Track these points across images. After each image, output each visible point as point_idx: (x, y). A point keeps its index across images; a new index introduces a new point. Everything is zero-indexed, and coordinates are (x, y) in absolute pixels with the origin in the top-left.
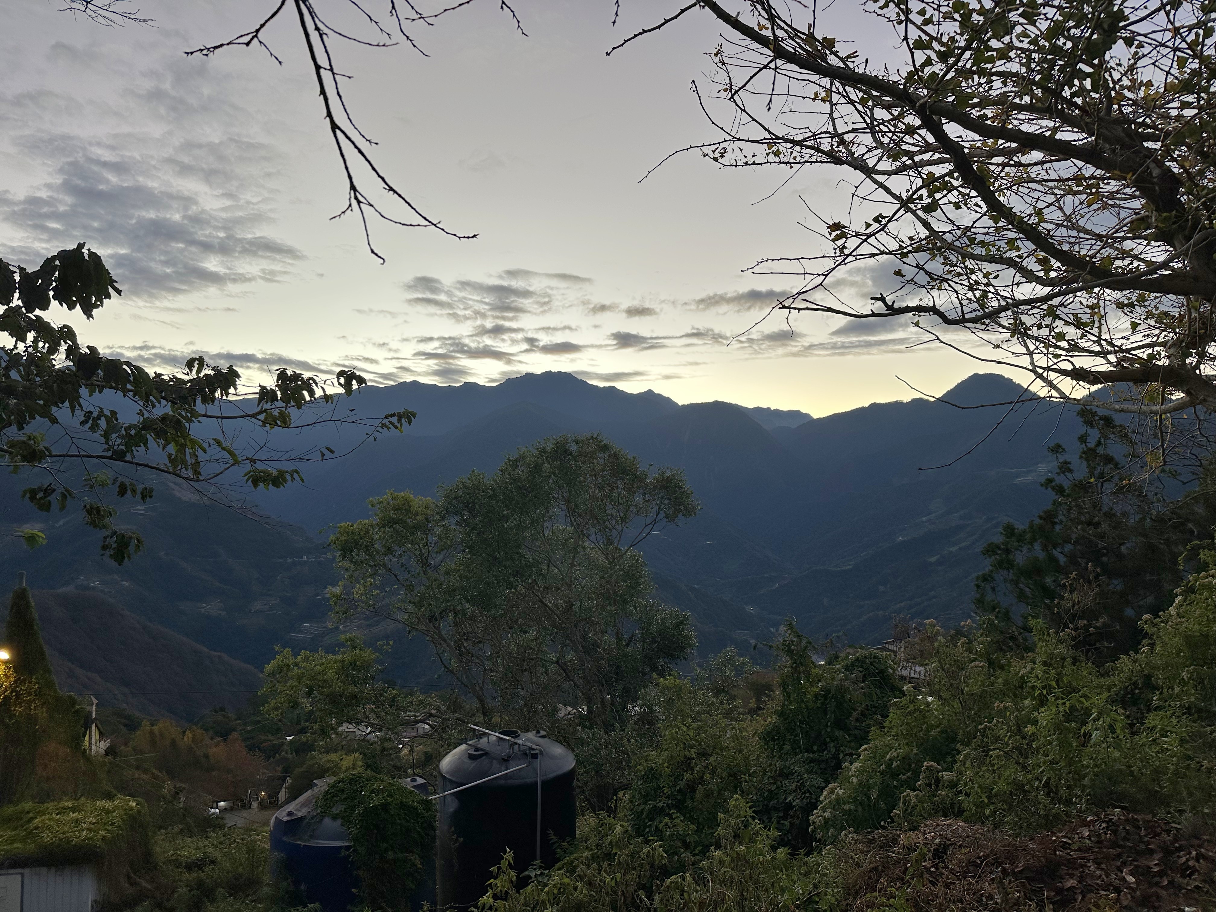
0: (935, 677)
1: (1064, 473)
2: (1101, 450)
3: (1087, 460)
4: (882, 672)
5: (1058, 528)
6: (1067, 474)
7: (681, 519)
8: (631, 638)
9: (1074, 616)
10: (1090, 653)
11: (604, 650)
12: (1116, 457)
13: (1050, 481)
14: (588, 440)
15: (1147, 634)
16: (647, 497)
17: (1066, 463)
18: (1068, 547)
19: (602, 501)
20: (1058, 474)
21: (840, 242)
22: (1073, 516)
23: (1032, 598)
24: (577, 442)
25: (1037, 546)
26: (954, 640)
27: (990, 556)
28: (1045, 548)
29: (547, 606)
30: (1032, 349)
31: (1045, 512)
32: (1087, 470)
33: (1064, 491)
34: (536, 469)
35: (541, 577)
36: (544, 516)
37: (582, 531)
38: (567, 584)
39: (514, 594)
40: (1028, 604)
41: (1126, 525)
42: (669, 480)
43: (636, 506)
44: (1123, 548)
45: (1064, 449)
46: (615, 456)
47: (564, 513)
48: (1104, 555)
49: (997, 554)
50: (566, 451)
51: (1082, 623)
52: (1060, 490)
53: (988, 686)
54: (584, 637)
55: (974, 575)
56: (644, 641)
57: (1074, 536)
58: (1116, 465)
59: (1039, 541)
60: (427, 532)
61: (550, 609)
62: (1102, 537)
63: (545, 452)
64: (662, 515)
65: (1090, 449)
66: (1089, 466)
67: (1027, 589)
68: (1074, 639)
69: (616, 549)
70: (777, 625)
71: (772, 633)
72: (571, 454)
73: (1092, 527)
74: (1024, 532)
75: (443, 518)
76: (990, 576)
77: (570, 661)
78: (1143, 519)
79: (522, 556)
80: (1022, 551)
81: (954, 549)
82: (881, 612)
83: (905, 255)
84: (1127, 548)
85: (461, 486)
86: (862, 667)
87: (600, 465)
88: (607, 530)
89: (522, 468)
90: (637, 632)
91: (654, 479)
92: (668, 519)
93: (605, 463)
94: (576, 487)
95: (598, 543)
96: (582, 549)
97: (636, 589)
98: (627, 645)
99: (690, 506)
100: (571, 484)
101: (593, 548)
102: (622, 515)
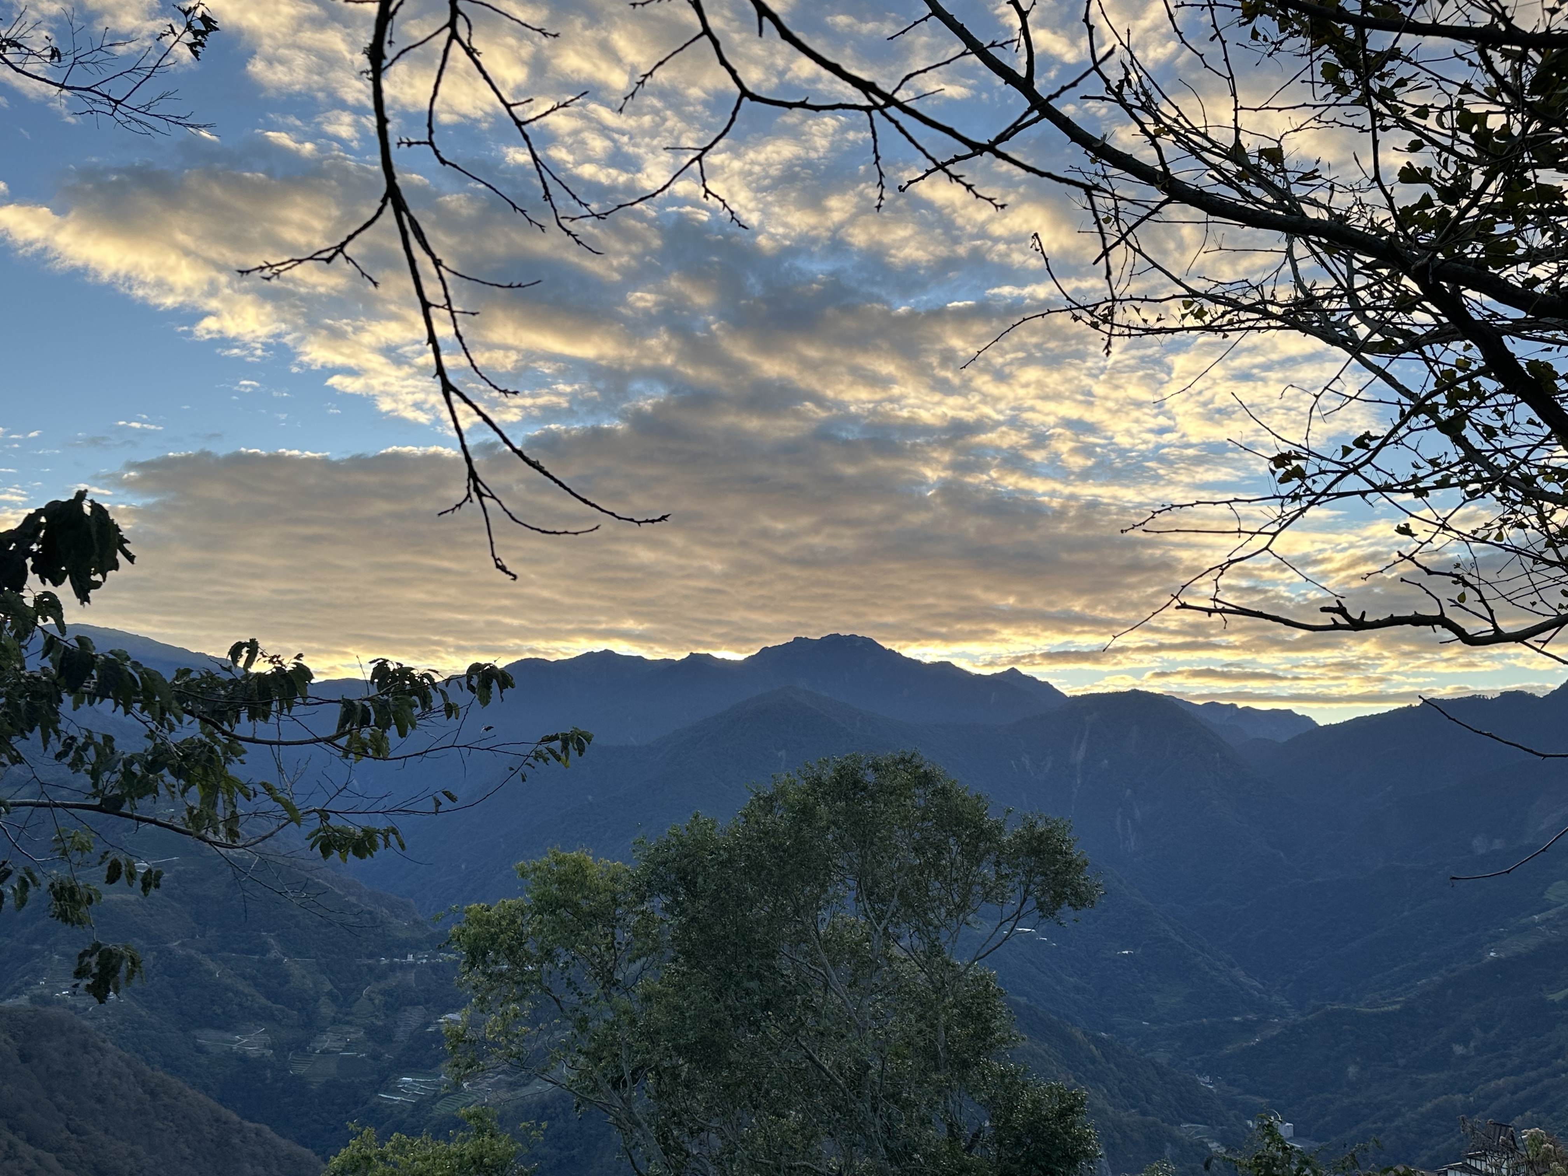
7: (1066, 911)
8: (976, 1136)
11: (924, 1156)
14: (896, 764)
16: (1005, 870)
19: (921, 874)
24: (876, 768)
29: (824, 1070)
34: (805, 813)
35: (811, 1013)
36: (818, 898)
37: (886, 929)
38: (857, 1027)
39: (762, 1042)
42: (1042, 839)
43: (983, 885)
46: (944, 792)
47: (854, 895)
50: (856, 783)
54: (889, 1130)
56: (1001, 1143)
60: (612, 923)
61: (828, 1075)
63: (820, 784)
64: (1031, 904)
69: (948, 964)
72: (864, 789)
75: (642, 899)
79: (777, 972)
85: (674, 841)
87: (918, 809)
88: (930, 928)
89: (781, 812)
90: (987, 1124)
91: (1016, 837)
92: (1041, 910)
93: (927, 806)
94: (875, 848)
95: (915, 953)
96: (886, 962)
97: (984, 1040)
98: (969, 1148)
99: (1083, 888)
100: (865, 842)
101: (906, 960)
102: (957, 900)
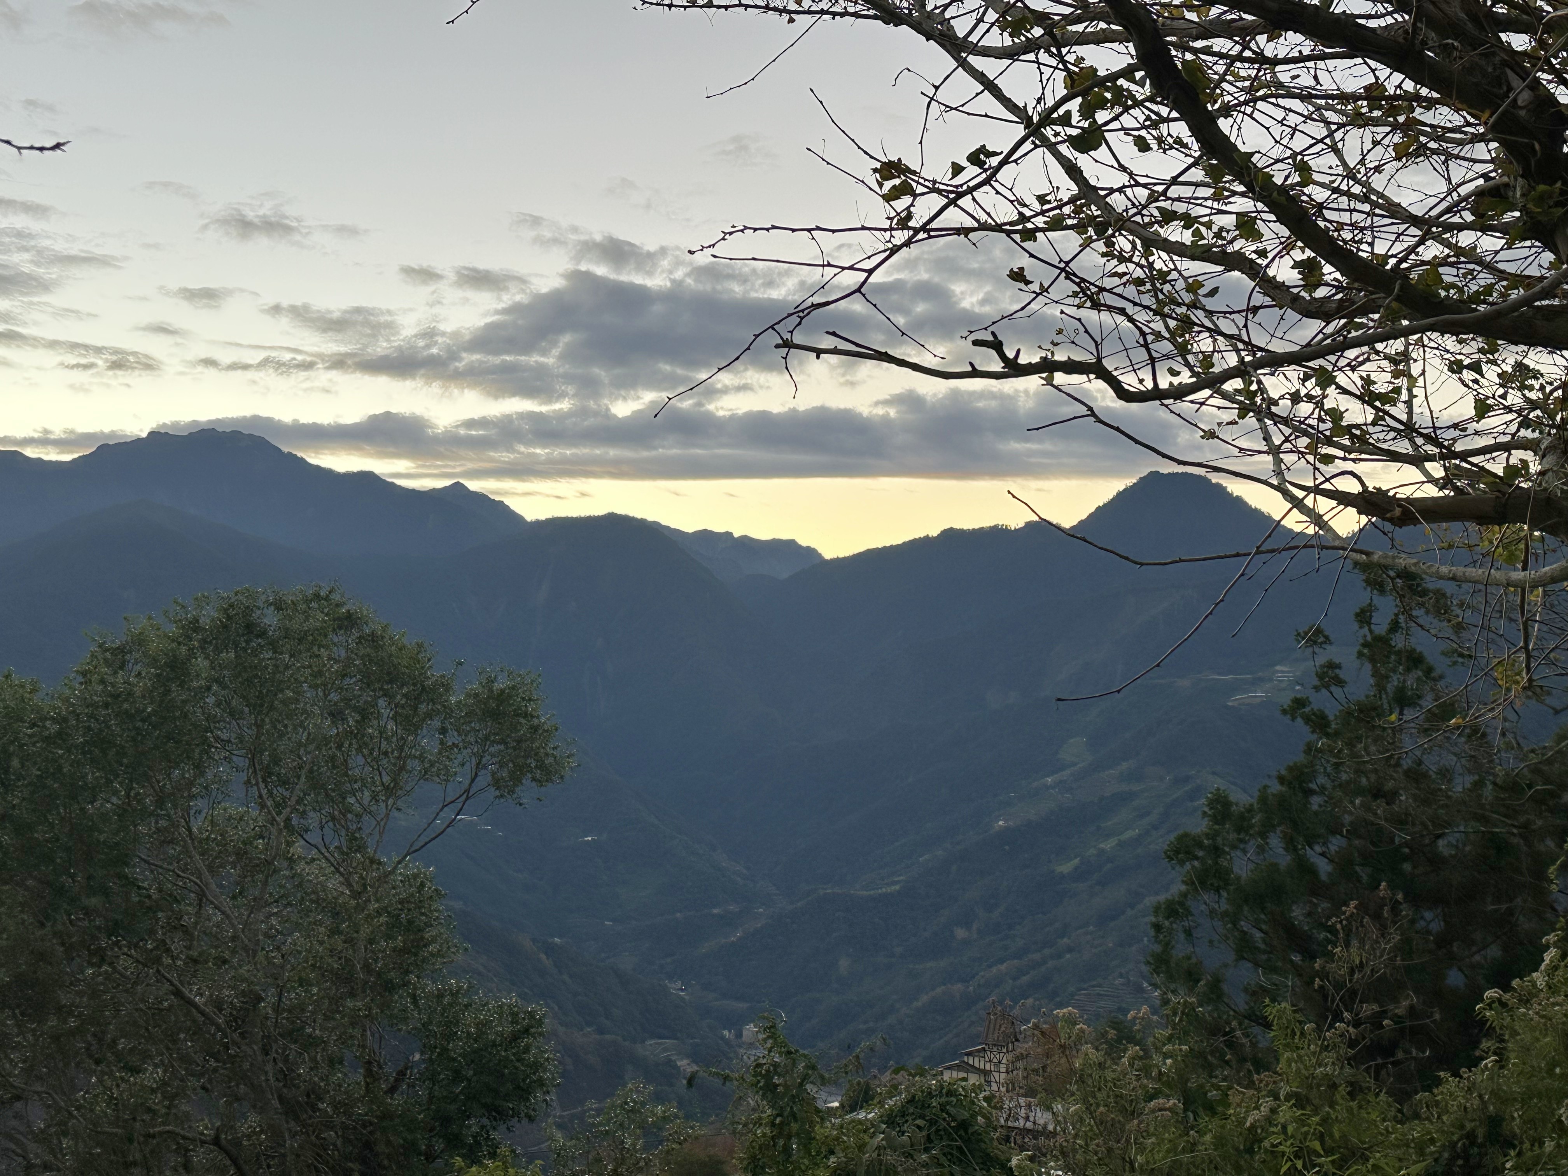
0: (1076, 1136)
1: (1327, 687)
2: (1399, 641)
3: (1372, 660)
4: (964, 1125)
5: (1316, 802)
6: (1333, 688)
7: (528, 788)
8: (402, 1074)
9: (1353, 993)
10: (1383, 1072)
11: (335, 1106)
12: (1426, 654)
13: (1299, 703)
14: (307, 601)
15: (1492, 1028)
16: (453, 738)
17: (1332, 666)
18: (1336, 843)
19: (340, 747)
20: (1316, 688)
21: (902, 203)
22: (1344, 777)
23: (1265, 952)
24: (279, 606)
25: (1275, 842)
26: (1114, 1049)
27: (1182, 863)
28: (1290, 844)
29: (194, 1005)
30: (1277, 442)
31: (1290, 769)
32: (1372, 681)
33: (1327, 724)
34: (175, 669)
35: (178, 935)
36: (191, 784)
37: (288, 820)
38: (246, 949)
39: (108, 977)
40: (1257, 965)
41: (1449, 797)
42: (502, 697)
43: (421, 758)
44: (1441, 843)
45: (1327, 637)
46: (374, 639)
47: (244, 777)
48: (1406, 858)
49: (1197, 858)
50: (250, 627)
51: (1368, 1009)
52: (1319, 722)
53: (1184, 1150)
54: (286, 1076)
55: (1150, 901)
56: (433, 1079)
57: (1347, 819)
58: (1429, 670)
59: (1279, 829)
61: (203, 1013)
62: (1401, 822)
63: (196, 630)
64: (484, 779)
65: (1378, 639)
66: (1375, 673)
67: (1258, 935)
68: (1352, 1044)
69: (372, 861)
70: (736, 1022)
71: (727, 1042)
72: (263, 634)
73: (1382, 802)
74: (1250, 810)
76: (1181, 904)
77: (249, 1137)
78: (1479, 785)
79: (133, 883)
80: (1245, 852)
81: (1108, 845)
82: (959, 986)
83: (1030, 235)
84: (1450, 844)
86: (922, 1117)
87: (336, 661)
88: (349, 816)
89: (138, 668)
90: (417, 1057)
91: (468, 696)
92: (498, 788)
93: (348, 658)
94: (275, 715)
95: (327, 848)
96: (285, 864)
97: (416, 955)
98: (392, 1090)
99: (551, 760)
100: (262, 705)
101: (313, 860)
102: (386, 779)
